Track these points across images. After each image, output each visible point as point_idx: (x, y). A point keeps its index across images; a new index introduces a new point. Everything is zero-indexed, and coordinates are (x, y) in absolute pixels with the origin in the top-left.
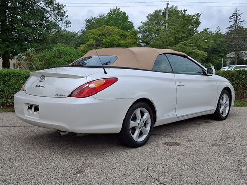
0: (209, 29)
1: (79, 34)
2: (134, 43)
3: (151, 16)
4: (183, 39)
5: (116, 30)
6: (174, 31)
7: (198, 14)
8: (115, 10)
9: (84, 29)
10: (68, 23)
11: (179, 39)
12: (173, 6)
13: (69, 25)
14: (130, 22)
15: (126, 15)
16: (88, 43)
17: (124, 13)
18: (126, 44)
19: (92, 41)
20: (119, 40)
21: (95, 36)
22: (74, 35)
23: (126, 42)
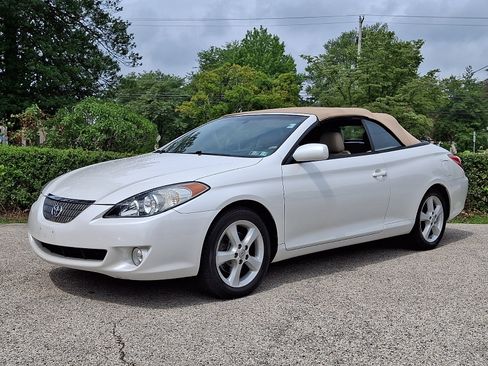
0: (437, 71)
1: (187, 81)
2: (288, 100)
3: (333, 44)
4: (385, 91)
5: (251, 72)
6: (366, 76)
7: (420, 41)
8: (256, 32)
9: (197, 71)
10: (136, 58)
11: (377, 91)
12: (378, 25)
13: (139, 61)
14: (287, 58)
15: (281, 43)
16: (195, 98)
17: (276, 39)
18: (271, 100)
19: (203, 95)
20: (256, 93)
21: (209, 85)
22: (177, 83)
23: (270, 97)
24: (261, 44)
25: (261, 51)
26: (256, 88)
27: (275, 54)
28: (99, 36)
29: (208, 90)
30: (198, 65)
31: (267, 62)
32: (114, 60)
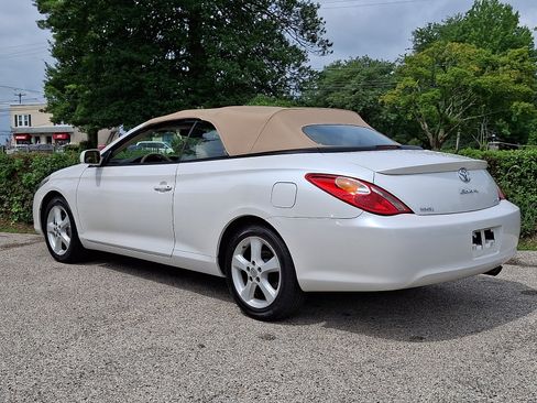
2: (520, 81)
5: (471, 49)
9: (410, 53)
10: (326, 45)
13: (329, 49)
14: (522, 30)
15: (514, 13)
16: (401, 86)
17: (509, 9)
18: (498, 82)
19: (411, 82)
20: (477, 75)
21: (420, 69)
22: (385, 69)
23: (496, 78)
24: (490, 17)
25: (490, 24)
26: (476, 69)
27: (506, 27)
28: (288, 23)
29: (417, 76)
30: (411, 45)
31: (496, 37)
32: (303, 49)
